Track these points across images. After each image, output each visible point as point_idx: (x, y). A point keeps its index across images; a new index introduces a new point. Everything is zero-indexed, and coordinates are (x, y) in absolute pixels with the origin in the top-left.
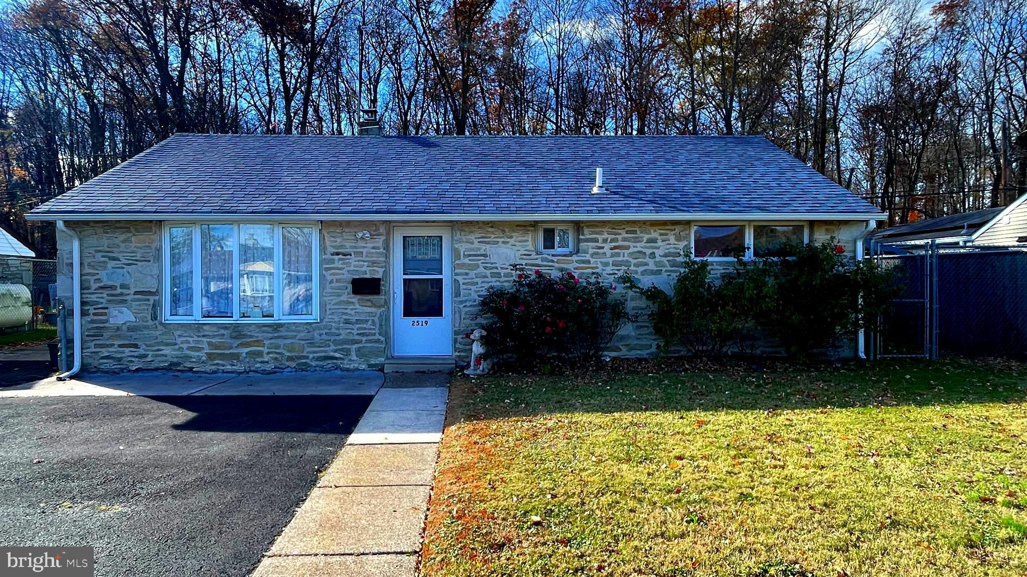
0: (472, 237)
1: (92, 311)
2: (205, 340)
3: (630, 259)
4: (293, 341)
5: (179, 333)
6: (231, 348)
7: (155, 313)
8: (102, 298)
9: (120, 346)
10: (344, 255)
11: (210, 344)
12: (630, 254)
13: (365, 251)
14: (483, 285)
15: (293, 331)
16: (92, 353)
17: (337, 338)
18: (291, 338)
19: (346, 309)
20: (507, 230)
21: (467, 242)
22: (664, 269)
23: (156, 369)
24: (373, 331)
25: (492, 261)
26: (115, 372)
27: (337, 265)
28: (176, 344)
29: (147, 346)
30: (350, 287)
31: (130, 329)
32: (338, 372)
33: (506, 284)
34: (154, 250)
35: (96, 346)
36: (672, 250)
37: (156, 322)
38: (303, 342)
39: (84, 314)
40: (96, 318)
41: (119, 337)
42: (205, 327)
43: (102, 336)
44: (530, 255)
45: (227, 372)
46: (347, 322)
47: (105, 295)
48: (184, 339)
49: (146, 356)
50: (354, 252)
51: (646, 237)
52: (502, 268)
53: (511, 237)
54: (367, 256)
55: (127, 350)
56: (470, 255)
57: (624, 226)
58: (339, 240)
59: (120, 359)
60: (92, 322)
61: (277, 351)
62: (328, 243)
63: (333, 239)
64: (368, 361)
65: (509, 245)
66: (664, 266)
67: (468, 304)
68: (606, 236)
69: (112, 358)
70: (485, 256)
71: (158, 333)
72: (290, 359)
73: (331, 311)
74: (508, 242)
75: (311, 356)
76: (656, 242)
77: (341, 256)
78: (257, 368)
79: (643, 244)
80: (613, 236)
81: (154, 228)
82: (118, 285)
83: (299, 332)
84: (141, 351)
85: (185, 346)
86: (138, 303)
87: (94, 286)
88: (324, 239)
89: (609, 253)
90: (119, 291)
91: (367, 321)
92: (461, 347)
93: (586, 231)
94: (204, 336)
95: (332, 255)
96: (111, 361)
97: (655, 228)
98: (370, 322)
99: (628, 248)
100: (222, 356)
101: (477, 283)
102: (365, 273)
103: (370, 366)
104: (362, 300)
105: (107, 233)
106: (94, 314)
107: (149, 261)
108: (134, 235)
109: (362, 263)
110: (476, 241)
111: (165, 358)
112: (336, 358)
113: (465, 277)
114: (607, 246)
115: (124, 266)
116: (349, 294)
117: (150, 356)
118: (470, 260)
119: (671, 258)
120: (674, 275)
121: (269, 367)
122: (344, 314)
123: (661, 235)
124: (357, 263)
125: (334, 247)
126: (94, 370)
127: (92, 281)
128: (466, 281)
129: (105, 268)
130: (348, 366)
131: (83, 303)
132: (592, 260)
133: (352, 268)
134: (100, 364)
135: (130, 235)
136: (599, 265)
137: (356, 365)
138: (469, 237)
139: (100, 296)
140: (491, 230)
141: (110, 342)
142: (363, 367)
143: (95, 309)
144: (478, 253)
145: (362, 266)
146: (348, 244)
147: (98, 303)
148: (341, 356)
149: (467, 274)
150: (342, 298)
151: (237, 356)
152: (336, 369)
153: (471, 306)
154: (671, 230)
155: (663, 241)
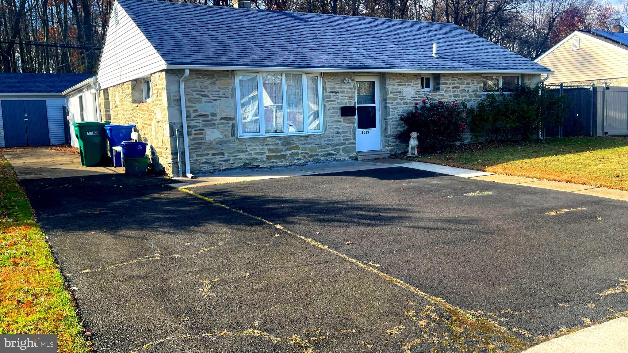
0: (394, 82)
1: (193, 132)
2: (266, 147)
3: (460, 94)
4: (312, 145)
5: (249, 144)
6: (282, 151)
7: (234, 132)
8: (200, 123)
9: (213, 155)
10: (336, 93)
11: (269, 150)
12: (460, 91)
13: (345, 90)
14: (400, 109)
15: (313, 139)
16: (194, 160)
17: (333, 142)
18: (311, 144)
19: (337, 125)
20: (409, 78)
21: (392, 85)
22: (472, 98)
23: (236, 168)
24: (350, 138)
25: (404, 95)
26: (210, 172)
27: (332, 99)
28: (247, 151)
29: (229, 153)
30: (339, 112)
31: (217, 143)
32: (335, 162)
33: (410, 108)
34: (230, 90)
35: (197, 155)
36: (475, 89)
37: (235, 138)
38: (316, 146)
39: (189, 134)
40: (196, 136)
41: (212, 148)
42: (268, 139)
43: (201, 148)
44: (420, 92)
45: (279, 167)
46: (338, 133)
47: (200, 121)
48: (252, 148)
49: (229, 160)
50: (341, 91)
51: (466, 82)
52: (408, 99)
53: (411, 82)
54: (347, 93)
55: (217, 157)
56: (394, 92)
57: (457, 76)
58: (332, 84)
59: (214, 163)
60: (194, 139)
61: (306, 152)
62: (327, 86)
63: (330, 83)
64: (349, 155)
65: (410, 87)
66: (472, 97)
67: (394, 120)
68: (450, 81)
69: (209, 163)
70: (400, 92)
71: (236, 145)
72: (311, 156)
73: (329, 127)
74: (410, 85)
75: (320, 154)
76: (470, 85)
77: (334, 94)
78: (296, 163)
79: (464, 86)
80: (453, 81)
81: (230, 76)
82: (209, 114)
83: (315, 140)
84: (226, 157)
85: (253, 152)
86: (223, 126)
87: (193, 115)
88: (325, 83)
89: (452, 90)
90: (210, 118)
91: (347, 132)
92: (392, 144)
93: (443, 79)
94: (266, 145)
95: (330, 93)
96: (208, 165)
97: (469, 77)
98: (349, 133)
99: (459, 87)
100: (277, 157)
101: (397, 108)
102: (346, 103)
103: (350, 157)
104: (346, 119)
105: (199, 78)
106: (195, 134)
107: (228, 98)
108: (217, 80)
109: (345, 98)
110: (396, 84)
111: (240, 161)
112: (333, 154)
113: (392, 105)
114: (451, 87)
115: (212, 101)
116: (338, 116)
117: (231, 160)
118: (394, 95)
119: (475, 93)
120: (476, 101)
121: (302, 162)
122: (336, 128)
123: (472, 81)
124: (342, 98)
125: (331, 88)
126: (197, 172)
127: (191, 112)
128: (393, 107)
129: (201, 102)
130: (340, 159)
131: (188, 127)
132: (445, 94)
133: (340, 101)
134: (201, 167)
135: (215, 79)
136: (448, 97)
137: (344, 158)
138: (393, 82)
139: (198, 121)
140: (403, 78)
141: (206, 152)
142: (347, 158)
143: (195, 130)
144: (397, 91)
145: (344, 99)
146: (337, 86)
147: (196, 126)
148: (336, 153)
149: (392, 103)
150: (335, 119)
151: (284, 156)
152: (334, 161)
153: (395, 121)
154: (475, 78)
155: (472, 84)
